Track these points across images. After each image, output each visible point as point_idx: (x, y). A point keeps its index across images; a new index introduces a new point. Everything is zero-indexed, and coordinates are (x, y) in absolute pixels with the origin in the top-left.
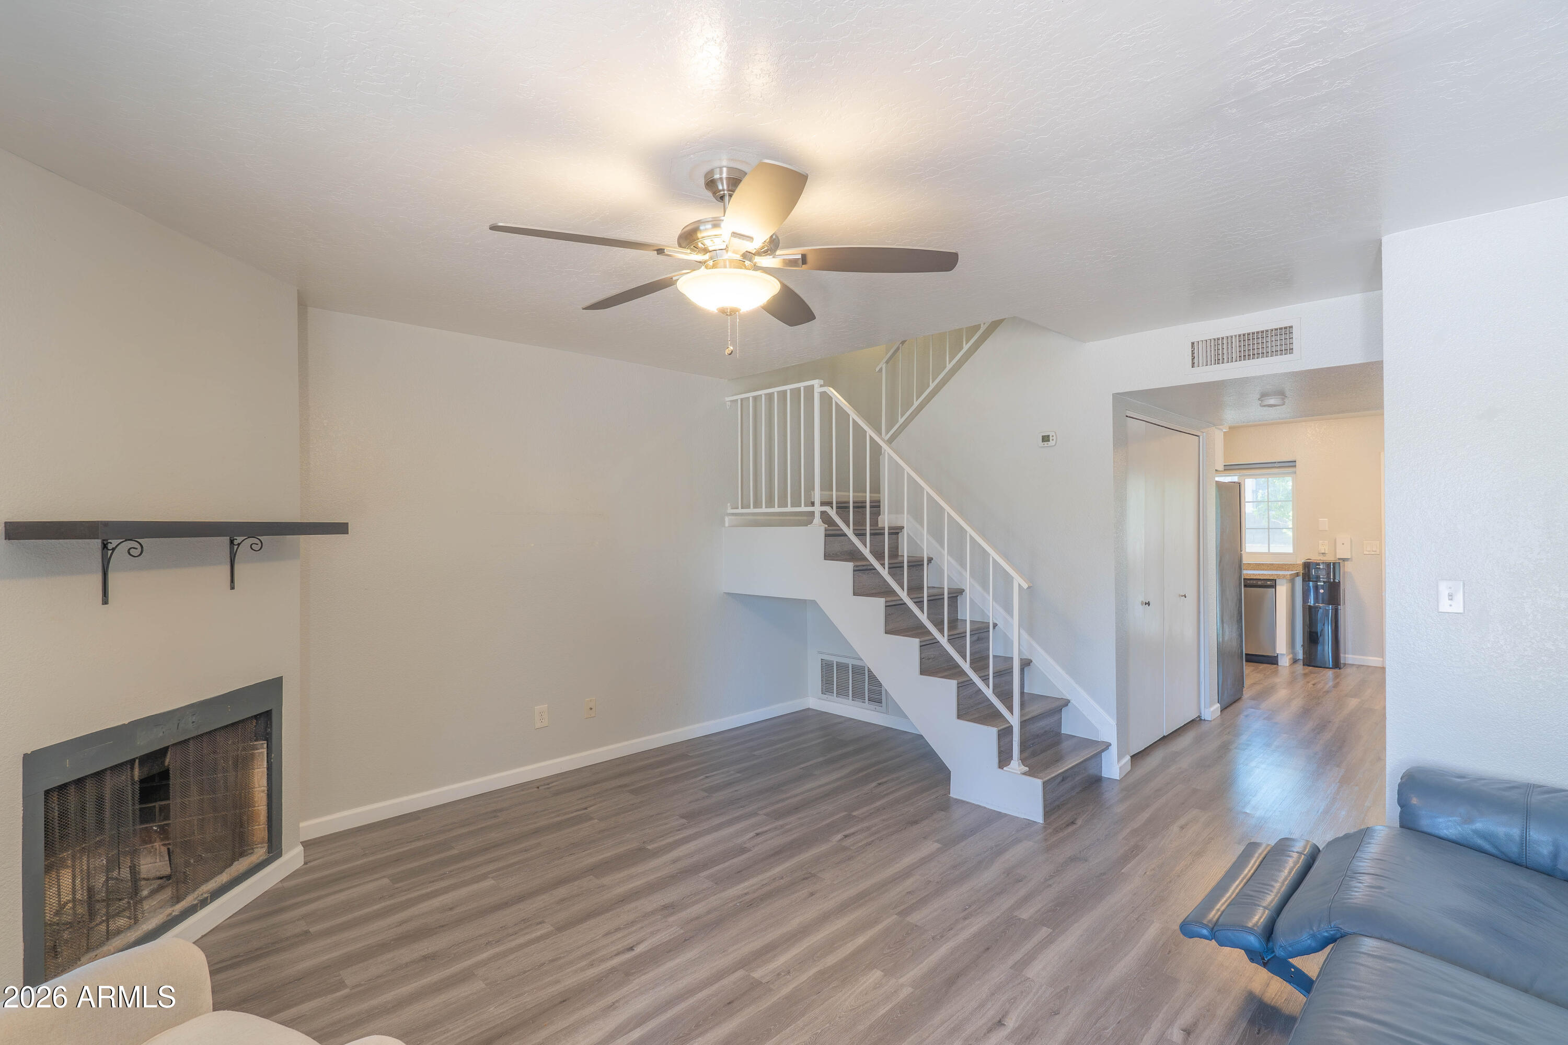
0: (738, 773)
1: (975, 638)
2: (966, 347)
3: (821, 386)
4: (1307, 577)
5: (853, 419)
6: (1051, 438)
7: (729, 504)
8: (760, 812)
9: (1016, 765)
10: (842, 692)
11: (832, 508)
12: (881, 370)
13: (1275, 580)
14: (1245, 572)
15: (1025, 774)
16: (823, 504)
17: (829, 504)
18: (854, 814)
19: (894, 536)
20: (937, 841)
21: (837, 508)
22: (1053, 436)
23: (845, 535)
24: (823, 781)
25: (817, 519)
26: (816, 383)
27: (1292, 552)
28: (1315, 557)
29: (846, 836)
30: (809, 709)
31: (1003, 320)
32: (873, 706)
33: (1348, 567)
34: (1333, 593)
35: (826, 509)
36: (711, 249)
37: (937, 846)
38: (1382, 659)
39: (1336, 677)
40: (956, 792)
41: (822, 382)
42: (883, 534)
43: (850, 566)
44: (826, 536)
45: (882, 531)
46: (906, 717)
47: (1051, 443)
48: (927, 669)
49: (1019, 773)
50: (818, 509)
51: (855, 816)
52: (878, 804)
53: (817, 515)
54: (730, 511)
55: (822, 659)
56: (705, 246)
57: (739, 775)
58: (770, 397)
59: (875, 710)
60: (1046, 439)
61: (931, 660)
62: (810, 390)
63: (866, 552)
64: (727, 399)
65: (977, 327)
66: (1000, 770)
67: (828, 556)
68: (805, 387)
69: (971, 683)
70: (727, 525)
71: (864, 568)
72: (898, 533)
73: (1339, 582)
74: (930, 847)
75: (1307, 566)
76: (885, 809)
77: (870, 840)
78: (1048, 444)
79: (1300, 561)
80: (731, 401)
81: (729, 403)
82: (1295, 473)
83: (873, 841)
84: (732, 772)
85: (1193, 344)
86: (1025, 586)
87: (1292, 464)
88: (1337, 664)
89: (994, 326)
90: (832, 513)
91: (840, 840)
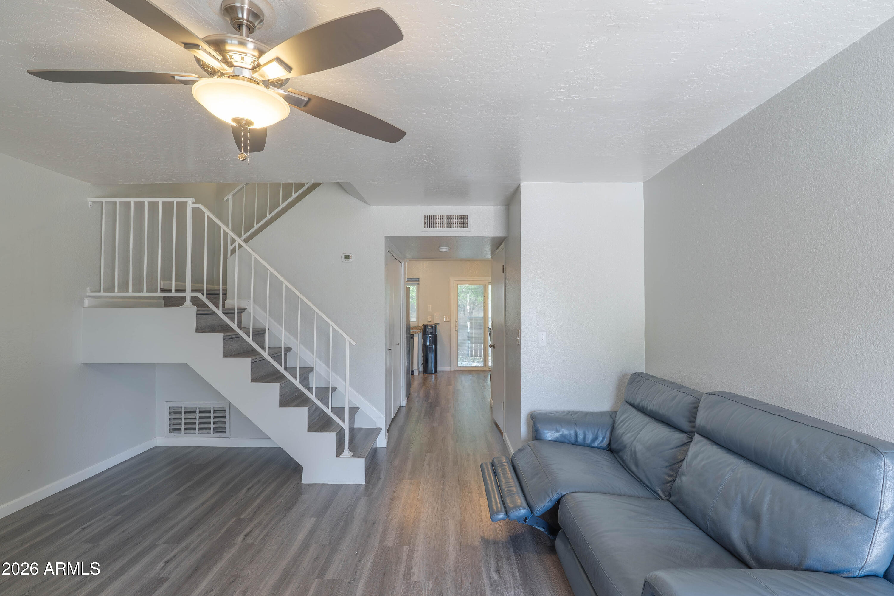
0: (117, 515)
2: (294, 196)
3: (193, 203)
4: (425, 333)
5: (224, 230)
6: (350, 257)
7: (88, 288)
8: (160, 542)
9: (347, 453)
10: (190, 428)
11: (203, 294)
12: (228, 199)
13: (414, 334)
14: (411, 331)
15: (352, 457)
16: (193, 291)
17: (201, 291)
18: (242, 517)
19: (240, 314)
20: (311, 517)
21: (207, 294)
22: (351, 256)
23: (215, 314)
24: (202, 499)
25: (188, 302)
26: (190, 201)
27: (416, 321)
28: (426, 323)
29: (246, 536)
30: (156, 447)
31: (322, 183)
32: (217, 435)
33: (439, 328)
34: (435, 341)
35: (198, 294)
36: (235, 64)
37: (313, 519)
38: (450, 367)
39: (436, 378)
40: (306, 479)
41: (194, 200)
42: (234, 313)
43: (221, 336)
44: (198, 314)
45: (233, 311)
46: (268, 438)
47: (350, 260)
48: (284, 403)
49: (350, 457)
50: (188, 294)
51: (243, 518)
52: (256, 503)
53: (188, 299)
54: (89, 294)
55: (170, 407)
56: (233, 60)
57: (119, 517)
58: (140, 206)
59: (220, 437)
60: (347, 257)
62: (182, 206)
63: (234, 326)
64: (89, 199)
65: (303, 185)
66: (338, 458)
67: (199, 329)
68: (178, 203)
69: (318, 408)
70: (86, 305)
71: (230, 337)
72: (242, 312)
73: (437, 334)
74: (309, 522)
75: (425, 327)
76: (263, 506)
77: (266, 531)
78: (348, 260)
79: (421, 325)
80: (93, 202)
81: (91, 204)
82: (419, 284)
83: (268, 532)
84: (109, 517)
85: (425, 216)
86: (354, 343)
87: (418, 280)
88: (436, 371)
89: (315, 186)
90: (204, 298)
91: (243, 541)
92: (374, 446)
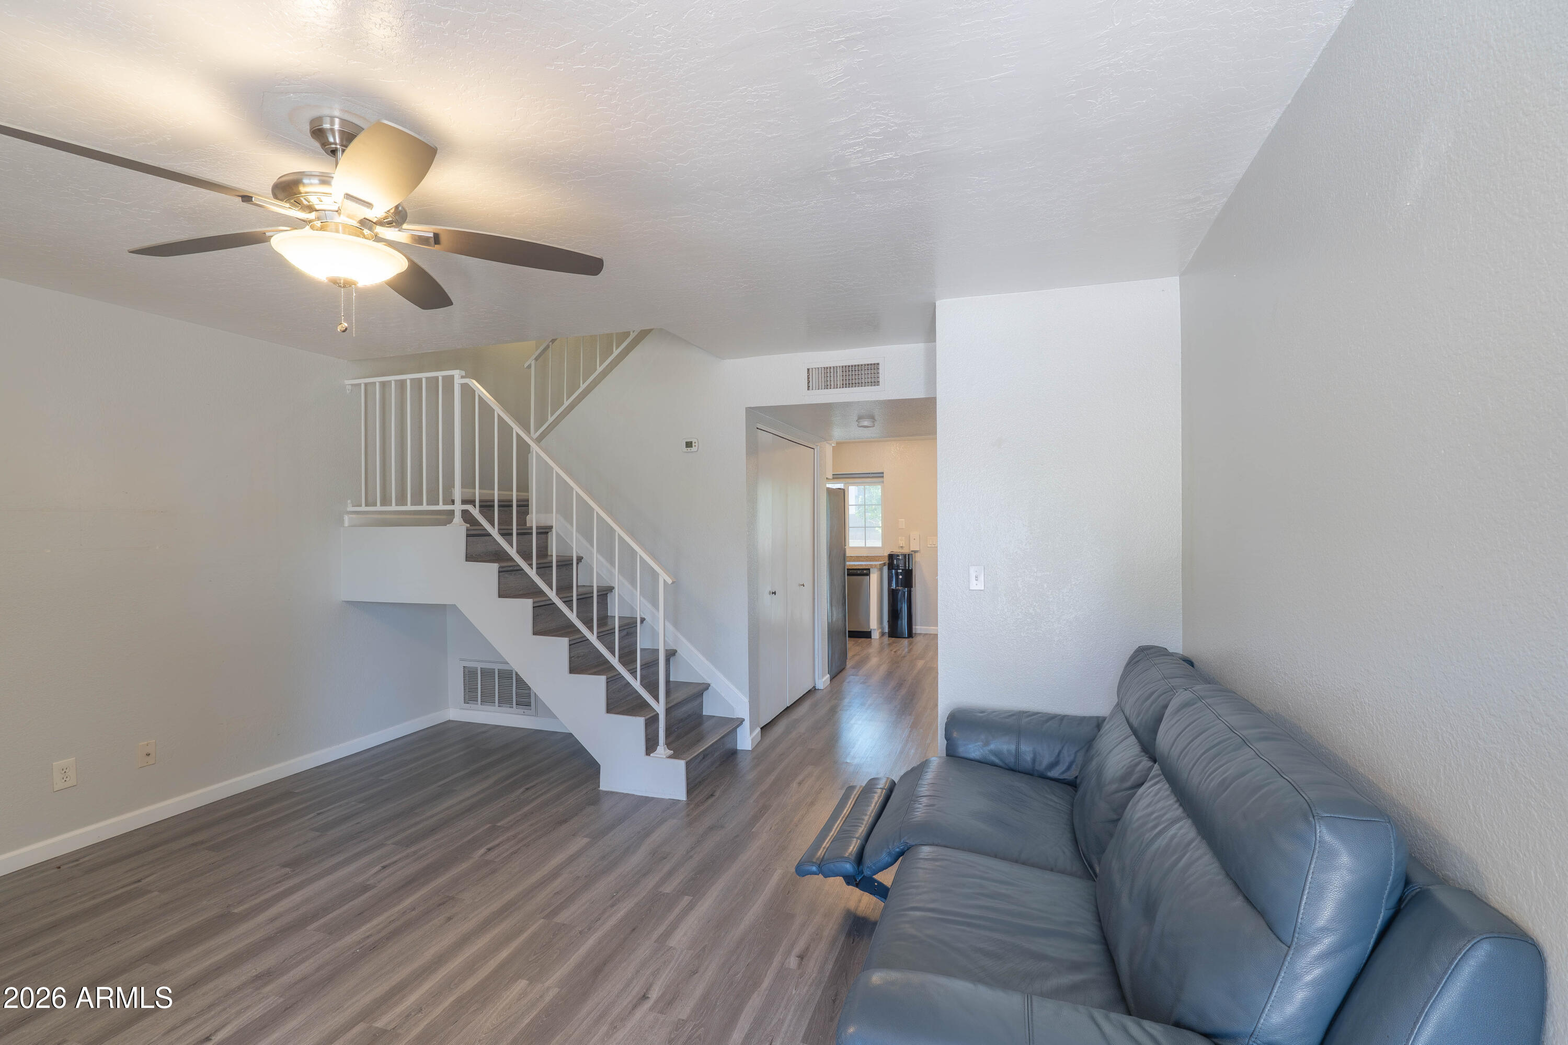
0: (361, 802)
1: (625, 633)
2: (616, 352)
3: (462, 377)
4: (891, 566)
5: (499, 415)
6: (693, 444)
7: (349, 501)
8: (389, 842)
9: (662, 750)
10: (487, 699)
11: (475, 506)
12: (529, 367)
13: (869, 569)
14: (848, 563)
15: (670, 757)
16: (464, 502)
17: (472, 502)
18: (499, 824)
19: (543, 536)
20: (585, 837)
21: (481, 506)
22: (695, 443)
23: (489, 535)
24: (468, 794)
25: (458, 518)
26: (456, 374)
27: (881, 546)
28: (896, 550)
29: (489, 850)
30: (449, 721)
31: (650, 331)
32: (521, 710)
33: (918, 558)
34: (907, 579)
35: (469, 507)
36: (317, 207)
37: (586, 840)
38: (936, 628)
39: (910, 644)
40: (605, 784)
41: (463, 373)
42: (531, 534)
43: (495, 567)
44: (468, 536)
45: (530, 531)
46: (555, 717)
47: (694, 449)
48: (576, 667)
49: (665, 757)
50: (458, 507)
51: (499, 826)
52: (526, 809)
53: (458, 515)
54: (350, 508)
55: (464, 667)
56: (311, 203)
57: (361, 805)
58: (402, 384)
59: (524, 714)
60: (689, 445)
61: (580, 658)
62: (449, 381)
63: (512, 552)
64: (347, 382)
65: (627, 334)
66: (648, 757)
67: (470, 557)
68: (444, 377)
69: (620, 677)
70: (346, 524)
71: (511, 568)
72: (548, 532)
73: (912, 569)
74: (581, 842)
75: (891, 557)
76: (532, 813)
77: (517, 848)
78: (690, 450)
79: (886, 554)
80: (352, 385)
81: (350, 387)
82: (883, 482)
83: (519, 849)
84: (353, 803)
85: (808, 370)
86: (670, 581)
87: (880, 475)
88: (910, 635)
89: (643, 335)
90: (475, 512)
91: (482, 855)
92: (729, 746)
